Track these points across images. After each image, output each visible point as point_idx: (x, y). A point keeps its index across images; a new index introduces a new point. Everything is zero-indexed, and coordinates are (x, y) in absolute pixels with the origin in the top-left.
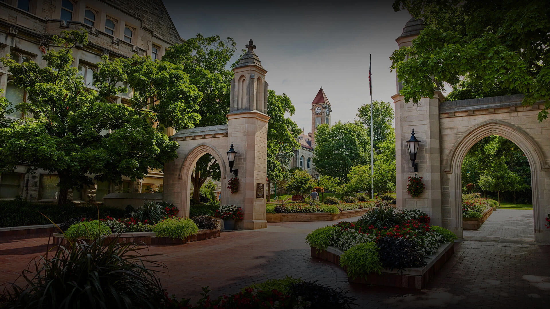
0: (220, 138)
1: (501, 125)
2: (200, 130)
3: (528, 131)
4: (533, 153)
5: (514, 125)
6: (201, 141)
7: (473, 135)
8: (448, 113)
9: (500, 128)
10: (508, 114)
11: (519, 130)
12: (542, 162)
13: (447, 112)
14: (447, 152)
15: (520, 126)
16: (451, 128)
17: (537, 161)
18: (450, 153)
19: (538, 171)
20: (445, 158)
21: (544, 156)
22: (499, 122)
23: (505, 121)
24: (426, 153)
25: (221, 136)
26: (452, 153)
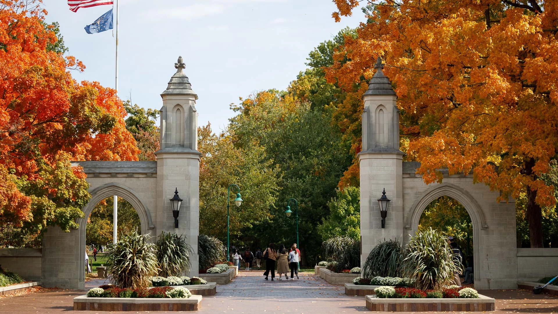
0: (140, 178)
1: (454, 188)
2: (104, 164)
3: (473, 195)
4: (476, 214)
5: (463, 189)
6: (109, 181)
7: (430, 196)
8: (409, 174)
9: (452, 191)
10: (459, 179)
11: (467, 194)
12: (483, 222)
13: (409, 172)
14: (407, 210)
15: (468, 190)
16: (412, 188)
17: (479, 221)
18: (410, 211)
19: (480, 230)
20: (406, 215)
21: (484, 217)
22: (451, 186)
23: (456, 184)
24: (392, 211)
25: (140, 176)
26: (412, 211)
